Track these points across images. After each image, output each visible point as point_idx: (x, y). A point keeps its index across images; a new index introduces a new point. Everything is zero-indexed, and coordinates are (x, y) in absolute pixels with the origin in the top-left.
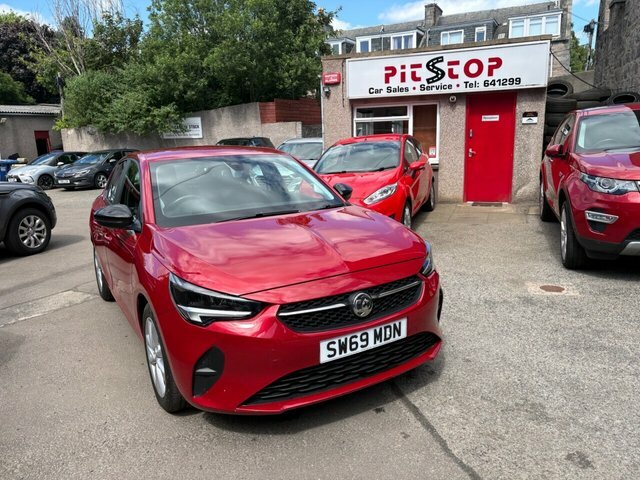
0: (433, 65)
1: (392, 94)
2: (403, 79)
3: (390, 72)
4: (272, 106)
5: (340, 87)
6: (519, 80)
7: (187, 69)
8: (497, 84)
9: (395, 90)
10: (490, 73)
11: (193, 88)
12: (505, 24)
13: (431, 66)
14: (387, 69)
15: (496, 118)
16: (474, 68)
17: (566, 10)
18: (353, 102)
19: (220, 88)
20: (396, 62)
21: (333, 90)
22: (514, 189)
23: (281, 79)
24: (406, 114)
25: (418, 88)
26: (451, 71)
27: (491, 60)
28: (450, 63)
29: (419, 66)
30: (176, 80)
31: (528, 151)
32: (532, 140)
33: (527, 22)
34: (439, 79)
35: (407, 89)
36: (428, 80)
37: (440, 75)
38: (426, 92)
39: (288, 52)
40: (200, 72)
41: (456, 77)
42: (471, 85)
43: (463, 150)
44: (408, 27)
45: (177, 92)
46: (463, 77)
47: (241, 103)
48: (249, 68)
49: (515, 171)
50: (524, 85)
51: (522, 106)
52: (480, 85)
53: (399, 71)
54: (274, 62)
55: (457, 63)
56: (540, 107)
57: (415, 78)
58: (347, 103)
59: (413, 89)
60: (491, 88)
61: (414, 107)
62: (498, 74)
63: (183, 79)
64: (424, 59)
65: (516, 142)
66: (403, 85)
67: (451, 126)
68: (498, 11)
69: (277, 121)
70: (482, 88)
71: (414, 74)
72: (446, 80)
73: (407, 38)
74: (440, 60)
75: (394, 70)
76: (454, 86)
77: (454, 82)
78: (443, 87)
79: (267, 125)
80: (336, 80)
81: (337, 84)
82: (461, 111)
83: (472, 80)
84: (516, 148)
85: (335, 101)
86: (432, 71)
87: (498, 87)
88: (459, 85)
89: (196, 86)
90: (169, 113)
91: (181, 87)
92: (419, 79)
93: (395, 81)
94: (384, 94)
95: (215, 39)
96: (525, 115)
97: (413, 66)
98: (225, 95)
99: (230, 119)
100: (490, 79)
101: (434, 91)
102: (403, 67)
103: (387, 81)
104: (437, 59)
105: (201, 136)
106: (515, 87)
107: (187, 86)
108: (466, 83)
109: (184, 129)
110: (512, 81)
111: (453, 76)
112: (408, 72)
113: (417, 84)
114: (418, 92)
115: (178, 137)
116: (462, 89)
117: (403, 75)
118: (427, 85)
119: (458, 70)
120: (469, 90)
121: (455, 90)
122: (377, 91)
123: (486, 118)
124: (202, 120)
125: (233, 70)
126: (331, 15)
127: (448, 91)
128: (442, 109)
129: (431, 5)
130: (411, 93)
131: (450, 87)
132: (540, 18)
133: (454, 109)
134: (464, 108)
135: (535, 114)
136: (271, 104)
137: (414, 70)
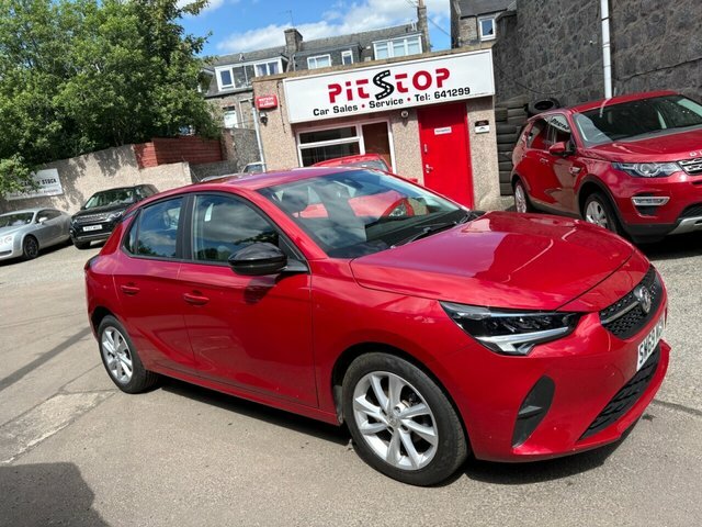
0: (380, 80)
1: (340, 114)
2: (350, 97)
3: (335, 90)
4: (150, 147)
5: (278, 110)
6: (468, 90)
7: (31, 111)
8: (448, 94)
9: (343, 110)
10: (440, 85)
11: (43, 134)
12: (369, 48)
13: (378, 80)
14: (330, 87)
15: (447, 130)
16: (422, 81)
17: (423, 32)
18: (295, 127)
19: (77, 131)
20: (340, 79)
21: (269, 115)
22: (476, 201)
23: (157, 115)
24: (355, 135)
25: (368, 105)
26: (399, 84)
27: (438, 71)
28: (398, 77)
29: (366, 81)
30: (18, 125)
31: (484, 160)
32: (487, 149)
33: (390, 45)
34: (389, 94)
35: (355, 108)
36: (377, 96)
37: (389, 89)
38: (376, 110)
39: (161, 84)
40: (49, 114)
41: (406, 90)
42: (422, 98)
43: (421, 167)
44: (270, 54)
45: (23, 141)
46: (413, 91)
47: (107, 147)
48: (117, 104)
49: (475, 182)
50: (472, 95)
51: (473, 116)
52: (431, 97)
53: (344, 89)
54: (145, 96)
55: (405, 76)
56: (490, 115)
57: (362, 95)
58: (288, 128)
59: (362, 107)
60: (442, 100)
61: (363, 126)
62: (447, 85)
63: (27, 122)
64: (370, 74)
65: (472, 152)
66: (351, 103)
67: (405, 142)
68: (358, 35)
69: (159, 164)
70: (433, 100)
71: (360, 90)
72: (396, 95)
73: (272, 66)
74: (387, 74)
75: (338, 89)
76: (405, 100)
77: (404, 96)
78: (394, 102)
79: (147, 170)
80: (272, 104)
81: (274, 108)
82: (414, 125)
83: (422, 93)
84: (473, 158)
85: (275, 127)
86: (380, 85)
87: (449, 98)
88: (410, 99)
89: (48, 131)
90: (13, 166)
91: (27, 133)
92: (367, 96)
93: (341, 100)
94: (331, 115)
95: (62, 72)
96: (477, 124)
97: (359, 82)
98: (84, 139)
99: (98, 168)
100: (440, 90)
101: (385, 108)
102: (348, 84)
103: (333, 100)
104: (384, 73)
105: (61, 192)
106: (465, 97)
107: (35, 132)
108: (417, 96)
109: (35, 187)
110: (461, 91)
111: (402, 90)
112: (355, 88)
113: (366, 101)
114: (368, 110)
115: (29, 197)
116: (414, 103)
117: (349, 93)
118: (376, 101)
119: (407, 83)
120: (420, 103)
121: (406, 104)
122: (323, 112)
123: (438, 131)
124: (59, 172)
125: (95, 108)
126: (200, 41)
127: (399, 106)
128: (394, 126)
129: (291, 31)
130: (361, 111)
131: (401, 101)
132: (402, 41)
133: (405, 124)
134: (417, 122)
135: (486, 123)
136: (148, 144)
137: (360, 86)
